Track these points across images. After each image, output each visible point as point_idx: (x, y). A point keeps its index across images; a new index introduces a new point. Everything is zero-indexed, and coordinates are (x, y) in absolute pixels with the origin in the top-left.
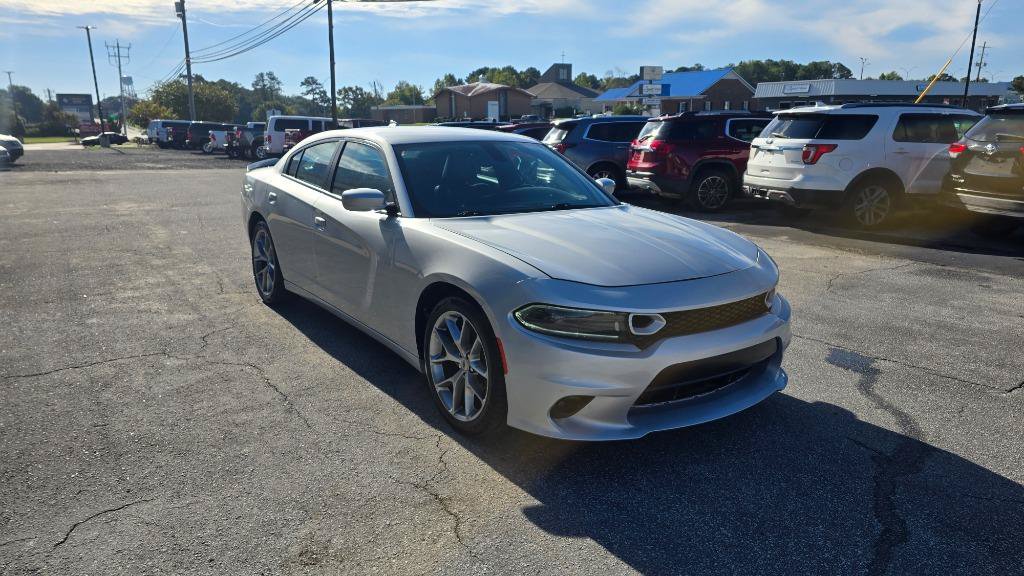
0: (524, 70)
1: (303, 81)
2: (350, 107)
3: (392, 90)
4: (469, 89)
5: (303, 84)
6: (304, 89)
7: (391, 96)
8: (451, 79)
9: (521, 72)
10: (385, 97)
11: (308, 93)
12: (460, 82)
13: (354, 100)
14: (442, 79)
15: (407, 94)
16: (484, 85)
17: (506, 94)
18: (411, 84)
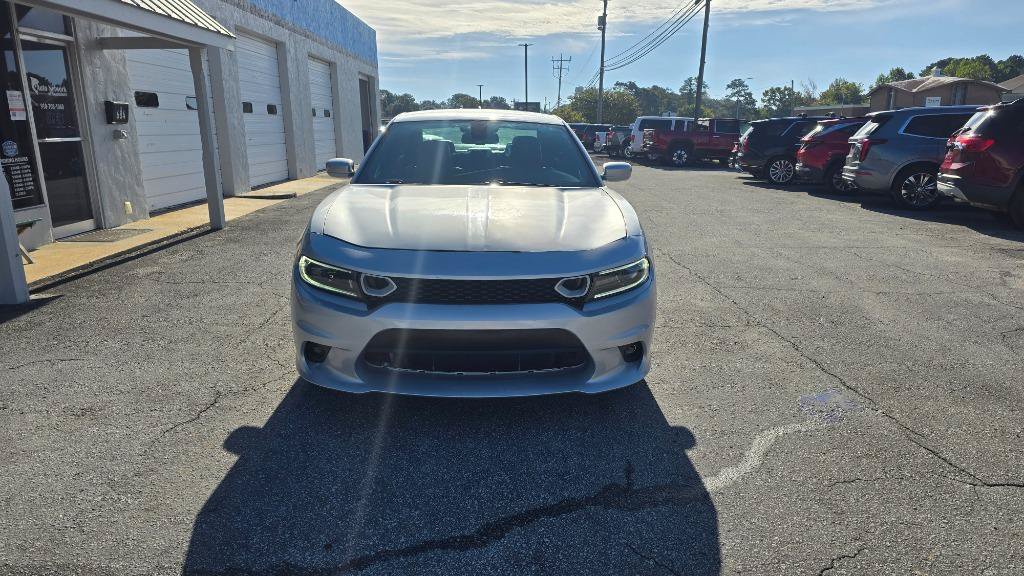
0: (1005, 59)
1: (729, 83)
2: (774, 108)
3: (825, 88)
4: (918, 83)
5: (729, 86)
6: (730, 91)
7: (824, 96)
8: (899, 74)
9: (1000, 62)
10: (817, 95)
11: (733, 95)
12: (910, 76)
13: (780, 100)
14: (887, 74)
15: (844, 91)
16: (936, 78)
17: (966, 88)
18: (850, 81)
